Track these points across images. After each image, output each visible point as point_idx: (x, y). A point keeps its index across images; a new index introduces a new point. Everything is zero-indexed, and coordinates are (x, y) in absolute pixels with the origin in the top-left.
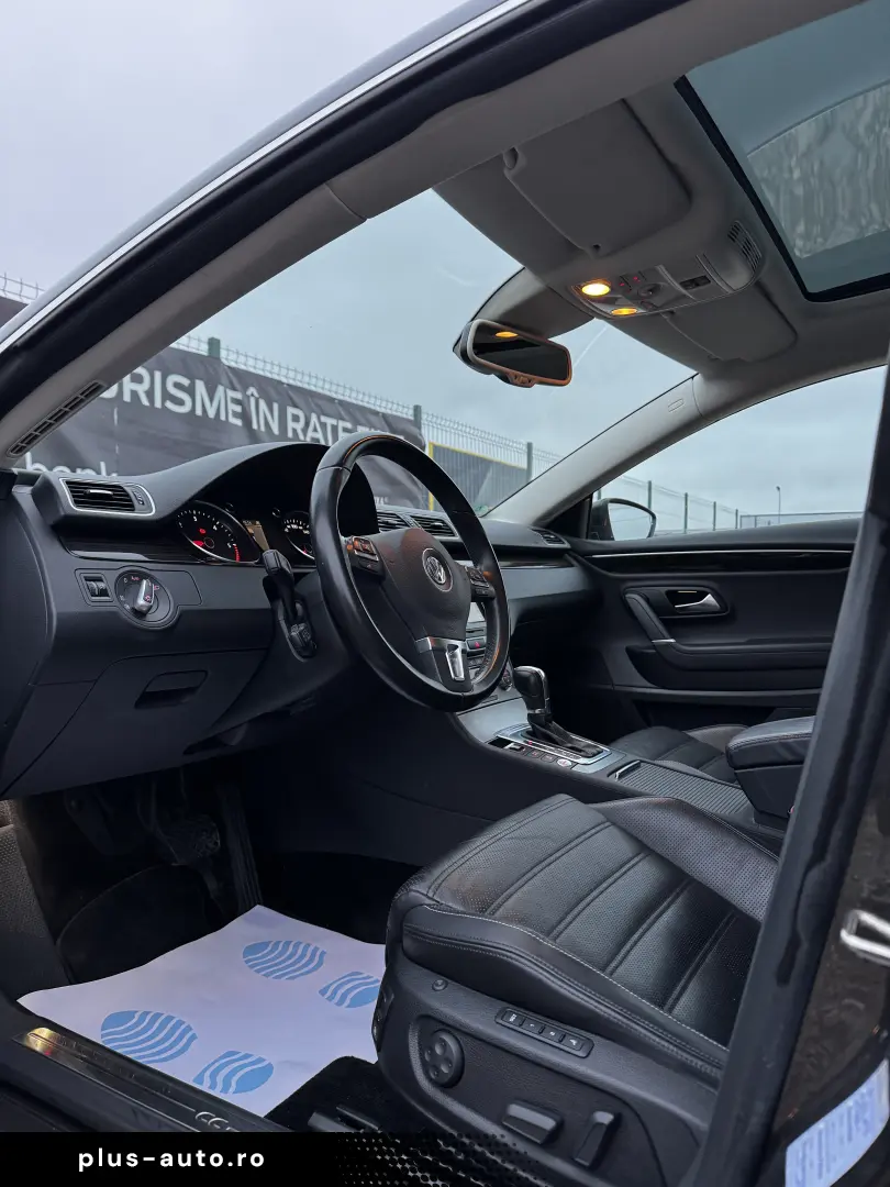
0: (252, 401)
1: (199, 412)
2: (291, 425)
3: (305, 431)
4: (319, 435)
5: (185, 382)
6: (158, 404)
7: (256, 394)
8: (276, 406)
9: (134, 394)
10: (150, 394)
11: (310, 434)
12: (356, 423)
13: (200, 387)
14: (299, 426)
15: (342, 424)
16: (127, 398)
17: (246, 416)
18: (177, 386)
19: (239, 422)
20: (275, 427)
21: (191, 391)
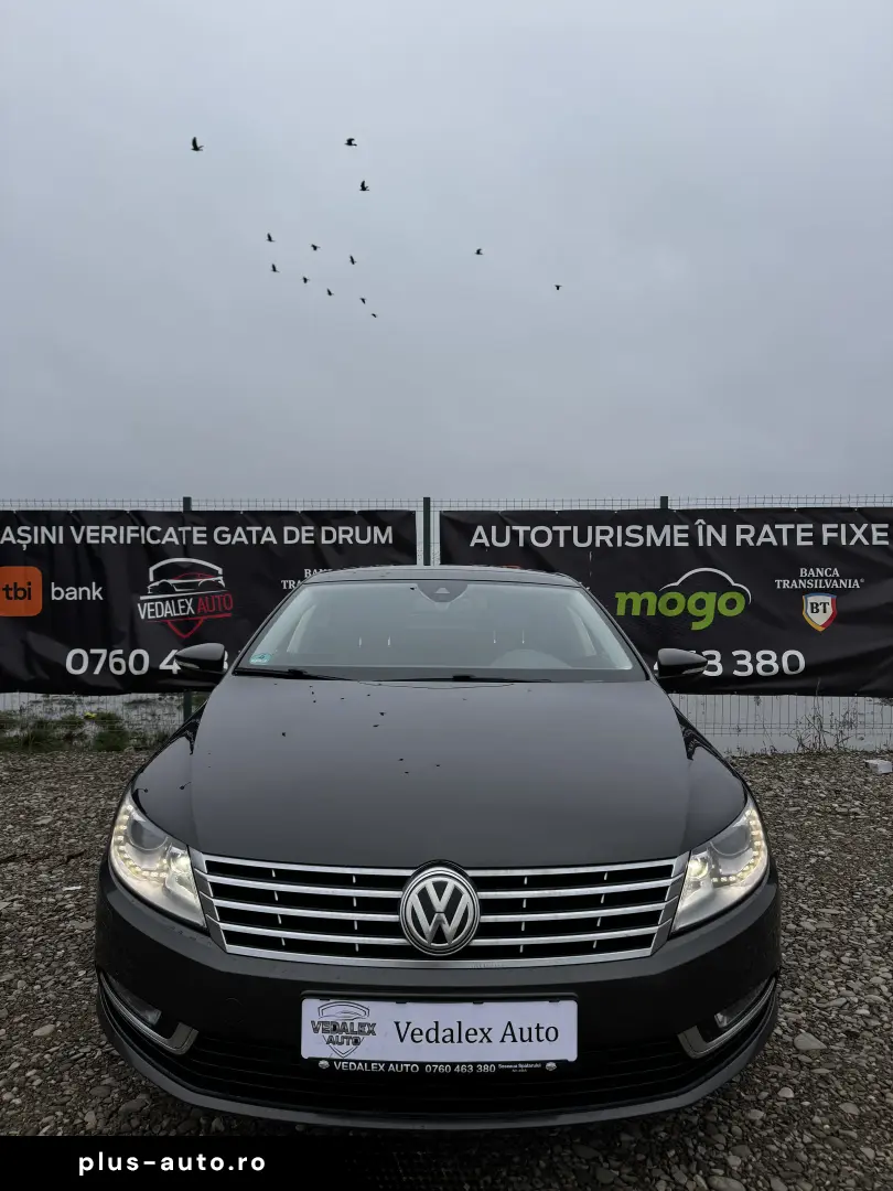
0: (700, 528)
1: (649, 544)
2: (739, 537)
3: (754, 538)
5: (640, 528)
6: (619, 544)
7: (704, 523)
8: (724, 527)
9: (603, 542)
10: (614, 540)
13: (650, 529)
14: (748, 536)
16: (598, 544)
17: (693, 539)
18: (633, 531)
19: (686, 544)
20: (723, 541)
21: (643, 533)
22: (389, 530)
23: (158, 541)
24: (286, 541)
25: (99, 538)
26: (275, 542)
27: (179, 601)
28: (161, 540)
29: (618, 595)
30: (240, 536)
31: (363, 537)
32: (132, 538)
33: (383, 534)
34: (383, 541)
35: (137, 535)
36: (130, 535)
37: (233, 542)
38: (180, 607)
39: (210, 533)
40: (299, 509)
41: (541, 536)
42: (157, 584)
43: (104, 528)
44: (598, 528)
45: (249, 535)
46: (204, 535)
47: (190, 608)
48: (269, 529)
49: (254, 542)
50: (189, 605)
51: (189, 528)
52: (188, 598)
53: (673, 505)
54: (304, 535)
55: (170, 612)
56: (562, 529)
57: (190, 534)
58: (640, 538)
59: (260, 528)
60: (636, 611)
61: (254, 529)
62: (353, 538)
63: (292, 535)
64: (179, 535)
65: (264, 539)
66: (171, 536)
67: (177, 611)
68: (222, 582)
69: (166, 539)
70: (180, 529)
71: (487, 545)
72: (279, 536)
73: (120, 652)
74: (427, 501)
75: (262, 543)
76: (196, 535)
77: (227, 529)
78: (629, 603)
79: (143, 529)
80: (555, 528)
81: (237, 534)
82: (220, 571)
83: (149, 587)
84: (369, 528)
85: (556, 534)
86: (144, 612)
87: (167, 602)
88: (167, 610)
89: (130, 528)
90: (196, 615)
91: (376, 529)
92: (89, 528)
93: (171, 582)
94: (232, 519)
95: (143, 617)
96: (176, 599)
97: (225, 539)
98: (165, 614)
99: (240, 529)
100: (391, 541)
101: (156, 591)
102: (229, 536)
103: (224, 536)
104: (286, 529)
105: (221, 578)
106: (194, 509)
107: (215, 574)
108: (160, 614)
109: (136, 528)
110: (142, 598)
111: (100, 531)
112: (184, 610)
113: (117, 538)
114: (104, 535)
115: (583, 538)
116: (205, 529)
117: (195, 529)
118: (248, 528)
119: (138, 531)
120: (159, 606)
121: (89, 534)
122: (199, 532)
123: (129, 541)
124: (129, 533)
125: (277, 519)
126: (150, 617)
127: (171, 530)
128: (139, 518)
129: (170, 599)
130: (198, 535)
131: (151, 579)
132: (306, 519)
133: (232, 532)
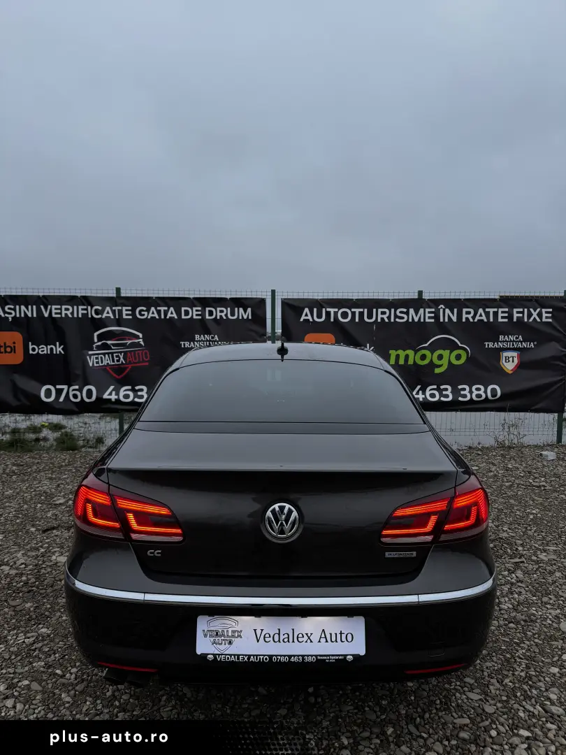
0: (441, 311)
1: (410, 320)
2: (464, 316)
3: (474, 317)
4: (484, 318)
5: (405, 310)
6: (392, 320)
7: (443, 307)
8: (455, 310)
9: (382, 319)
10: (389, 318)
11: (477, 318)
12: (512, 307)
13: (412, 311)
14: (470, 316)
15: (500, 310)
16: (379, 320)
17: (437, 317)
18: (401, 312)
19: (433, 320)
20: (454, 319)
21: (407, 313)
22: (249, 310)
23: (100, 316)
24: (183, 317)
25: (61, 313)
26: (176, 317)
27: (115, 355)
28: (102, 315)
29: (391, 352)
30: (153, 313)
31: (233, 314)
32: (82, 314)
33: (245, 313)
34: (245, 317)
35: (85, 312)
36: (81, 312)
37: (149, 317)
38: (116, 359)
39: (133, 311)
40: (192, 296)
41: (345, 315)
42: (100, 343)
43: (64, 307)
44: (380, 310)
45: (159, 312)
46: (130, 312)
47: (122, 359)
48: (172, 309)
49: (163, 317)
50: (121, 357)
51: (120, 308)
52: (121, 353)
53: (426, 296)
54: (194, 313)
55: (109, 362)
56: (357, 311)
57: (120, 312)
58: (405, 316)
59: (166, 308)
60: (402, 362)
61: (162, 309)
62: (226, 315)
63: (187, 313)
64: (114, 312)
65: (169, 315)
66: (108, 313)
67: (113, 361)
68: (142, 343)
69: (105, 315)
70: (114, 308)
71: (311, 320)
72: (179, 313)
73: (77, 387)
74: (273, 292)
75: (168, 317)
76: (124, 312)
77: (145, 309)
78: (398, 356)
79: (89, 308)
80: (353, 310)
81: (151, 312)
82: (141, 335)
83: (94, 346)
84: (236, 309)
85: (354, 314)
86: (91, 362)
87: (107, 356)
88: (107, 361)
89: (80, 307)
90: (126, 364)
91: (241, 310)
92: (54, 307)
93: (109, 342)
94: (148, 302)
95: (91, 365)
96: (112, 353)
97: (144, 315)
98: (105, 363)
99: (153, 309)
100: (250, 318)
101: (99, 348)
102: (146, 313)
103: (143, 313)
104: (183, 309)
105: (141, 340)
106: (122, 295)
107: (138, 337)
108: (102, 363)
109: (85, 307)
110: (90, 353)
111: (61, 309)
112: (118, 361)
113: (72, 313)
114: (64, 312)
115: (370, 316)
116: (130, 308)
117: (124, 308)
118: (158, 308)
119: (87, 309)
120: (101, 357)
121: (54, 311)
122: (127, 310)
123: (80, 316)
124: (80, 311)
125: (177, 302)
126: (95, 365)
127: (108, 309)
128: (86, 301)
129: (108, 353)
130: (126, 312)
131: (96, 340)
132: (196, 302)
133: (148, 311)
